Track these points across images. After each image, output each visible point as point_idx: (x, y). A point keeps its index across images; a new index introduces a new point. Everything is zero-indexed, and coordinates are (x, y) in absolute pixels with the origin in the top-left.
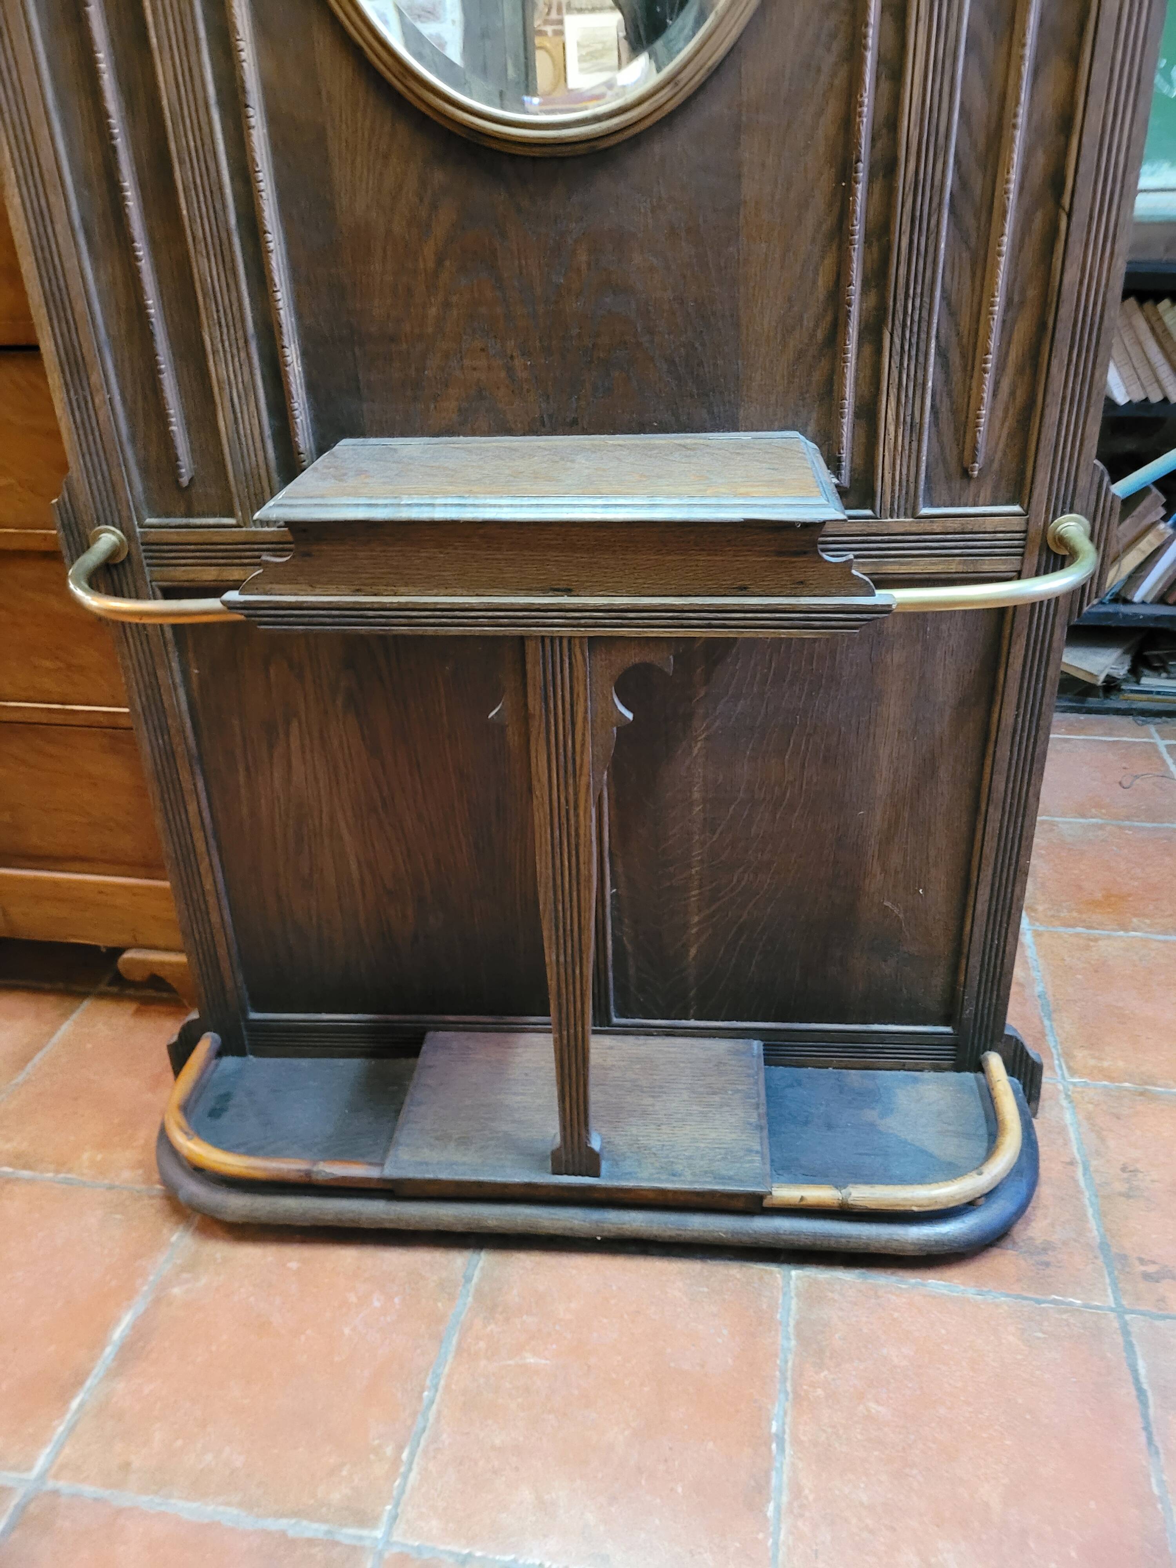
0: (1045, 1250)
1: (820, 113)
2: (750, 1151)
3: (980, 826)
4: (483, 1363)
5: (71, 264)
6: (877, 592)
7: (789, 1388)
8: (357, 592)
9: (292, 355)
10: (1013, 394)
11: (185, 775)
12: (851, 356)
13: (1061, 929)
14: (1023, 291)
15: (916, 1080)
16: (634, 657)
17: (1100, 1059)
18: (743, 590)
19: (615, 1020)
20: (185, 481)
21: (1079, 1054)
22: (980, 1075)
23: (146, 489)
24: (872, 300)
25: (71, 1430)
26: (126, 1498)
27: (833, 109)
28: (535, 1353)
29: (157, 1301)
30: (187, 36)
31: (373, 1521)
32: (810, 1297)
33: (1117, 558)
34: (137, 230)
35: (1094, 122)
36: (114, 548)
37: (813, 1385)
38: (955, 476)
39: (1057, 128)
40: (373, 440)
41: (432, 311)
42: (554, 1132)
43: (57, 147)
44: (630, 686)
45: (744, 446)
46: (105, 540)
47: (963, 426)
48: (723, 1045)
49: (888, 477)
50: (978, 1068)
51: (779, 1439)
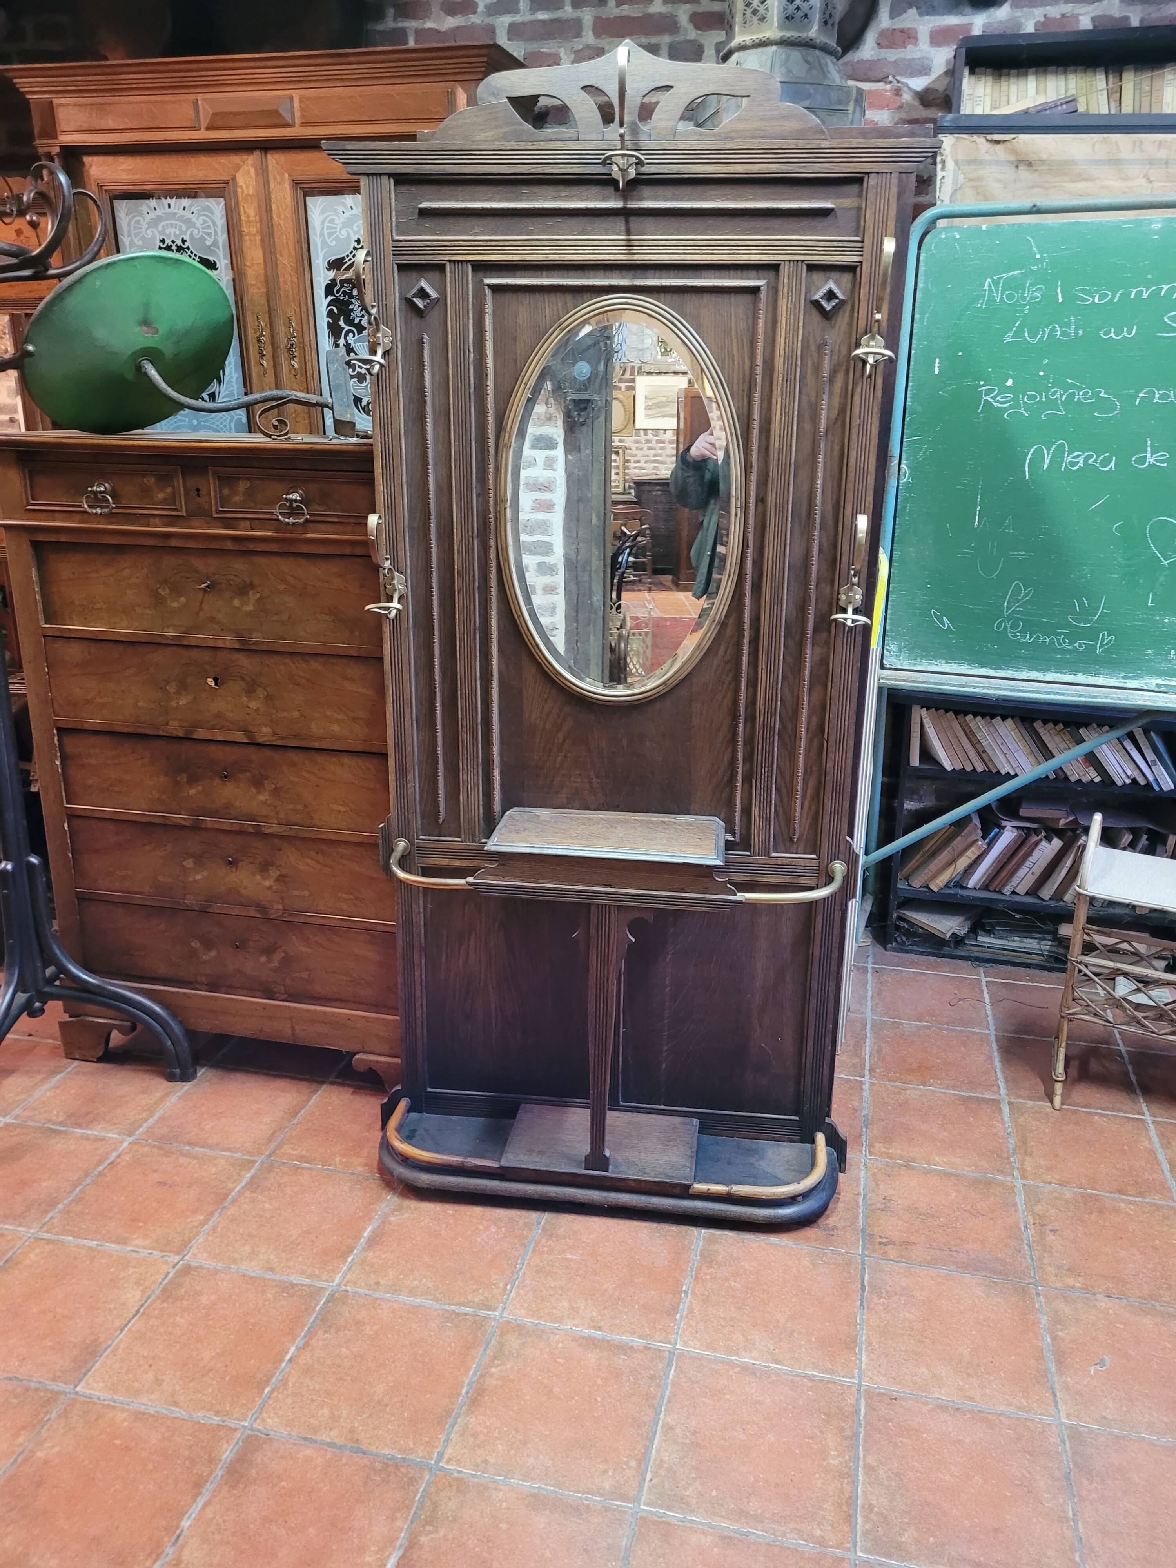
0: (833, 1229)
1: (724, 697)
2: (684, 1166)
3: (807, 1006)
4: (546, 1256)
5: (408, 732)
6: (738, 894)
7: (693, 1274)
8: (522, 881)
9: (497, 773)
10: (810, 808)
11: (416, 957)
12: (739, 788)
13: (887, 1083)
14: (811, 768)
15: (778, 1145)
16: (637, 915)
17: (888, 1149)
18: (682, 890)
19: (621, 1103)
20: (441, 821)
21: (877, 1145)
22: (813, 1145)
23: (422, 823)
25: (350, 1269)
26: (378, 1295)
27: (730, 695)
28: (571, 1254)
29: (384, 1222)
30: (472, 655)
31: (495, 1309)
32: (710, 1241)
33: (953, 861)
34: (439, 721)
35: (834, 709)
36: (405, 849)
37: (706, 1274)
38: (786, 841)
39: (821, 709)
40: (528, 809)
41: (559, 758)
42: (586, 1149)
43: (412, 690)
44: (634, 926)
45: (690, 825)
46: (401, 845)
47: (789, 820)
48: (677, 1119)
49: (756, 839)
50: (812, 1141)
51: (686, 1292)
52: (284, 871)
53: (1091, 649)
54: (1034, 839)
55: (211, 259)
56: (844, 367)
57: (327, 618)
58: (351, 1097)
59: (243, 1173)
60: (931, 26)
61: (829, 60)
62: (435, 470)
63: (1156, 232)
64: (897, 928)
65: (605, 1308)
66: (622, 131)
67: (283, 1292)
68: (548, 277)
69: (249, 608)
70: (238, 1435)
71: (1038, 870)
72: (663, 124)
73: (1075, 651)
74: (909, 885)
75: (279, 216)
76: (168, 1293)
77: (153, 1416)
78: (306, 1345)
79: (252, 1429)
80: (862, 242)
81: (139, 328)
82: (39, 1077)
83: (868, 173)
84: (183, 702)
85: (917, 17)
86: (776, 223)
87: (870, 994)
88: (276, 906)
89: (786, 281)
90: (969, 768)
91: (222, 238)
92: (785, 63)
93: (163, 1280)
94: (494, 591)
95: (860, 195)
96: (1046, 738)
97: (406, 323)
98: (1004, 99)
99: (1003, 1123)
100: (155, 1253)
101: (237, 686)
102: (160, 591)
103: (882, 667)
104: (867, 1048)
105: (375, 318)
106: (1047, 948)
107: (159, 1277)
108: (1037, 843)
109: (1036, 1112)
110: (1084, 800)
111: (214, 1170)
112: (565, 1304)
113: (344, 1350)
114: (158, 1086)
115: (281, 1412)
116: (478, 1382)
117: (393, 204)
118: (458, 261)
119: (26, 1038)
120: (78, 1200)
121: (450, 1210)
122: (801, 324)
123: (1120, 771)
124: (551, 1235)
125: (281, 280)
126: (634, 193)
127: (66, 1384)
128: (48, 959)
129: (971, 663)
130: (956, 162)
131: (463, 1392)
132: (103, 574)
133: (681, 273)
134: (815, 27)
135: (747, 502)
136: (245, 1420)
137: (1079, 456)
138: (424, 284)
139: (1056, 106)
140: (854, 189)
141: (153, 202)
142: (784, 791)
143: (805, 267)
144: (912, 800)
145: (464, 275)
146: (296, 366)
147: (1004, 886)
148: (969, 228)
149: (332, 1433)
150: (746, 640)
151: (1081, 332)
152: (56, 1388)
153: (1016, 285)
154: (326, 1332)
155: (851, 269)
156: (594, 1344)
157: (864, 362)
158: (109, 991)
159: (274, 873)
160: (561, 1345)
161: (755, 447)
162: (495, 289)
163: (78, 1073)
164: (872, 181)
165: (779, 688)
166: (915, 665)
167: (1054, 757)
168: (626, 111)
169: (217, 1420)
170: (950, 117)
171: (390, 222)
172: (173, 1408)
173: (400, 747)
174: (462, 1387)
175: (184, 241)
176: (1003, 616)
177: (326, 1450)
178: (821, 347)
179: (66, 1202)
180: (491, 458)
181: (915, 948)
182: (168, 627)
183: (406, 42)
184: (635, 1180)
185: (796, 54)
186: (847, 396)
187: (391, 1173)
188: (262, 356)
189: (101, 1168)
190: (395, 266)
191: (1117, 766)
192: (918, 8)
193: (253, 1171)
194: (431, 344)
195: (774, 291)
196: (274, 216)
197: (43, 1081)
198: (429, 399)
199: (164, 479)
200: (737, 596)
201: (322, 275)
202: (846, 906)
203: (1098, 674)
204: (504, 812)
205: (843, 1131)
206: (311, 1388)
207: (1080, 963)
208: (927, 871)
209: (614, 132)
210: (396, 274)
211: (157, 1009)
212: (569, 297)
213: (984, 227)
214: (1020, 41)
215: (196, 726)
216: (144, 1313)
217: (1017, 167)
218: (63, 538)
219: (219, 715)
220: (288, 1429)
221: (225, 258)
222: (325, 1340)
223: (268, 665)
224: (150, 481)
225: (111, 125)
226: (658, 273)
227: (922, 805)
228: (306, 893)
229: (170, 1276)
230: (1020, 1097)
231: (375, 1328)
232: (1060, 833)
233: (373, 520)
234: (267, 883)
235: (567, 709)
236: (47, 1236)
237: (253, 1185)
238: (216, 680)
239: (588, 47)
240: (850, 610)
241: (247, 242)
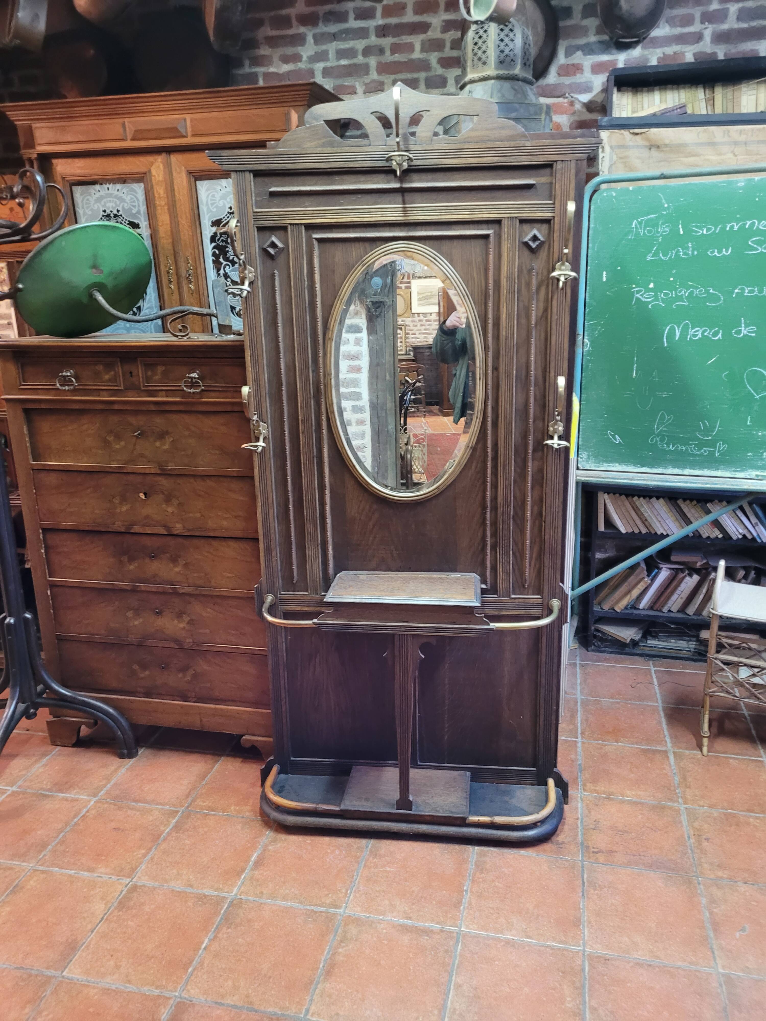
0: (562, 844)
1: (477, 495)
2: (462, 805)
3: (538, 695)
4: (373, 869)
5: (272, 525)
6: (491, 624)
7: (471, 878)
8: (349, 621)
9: (330, 549)
10: (535, 565)
11: (281, 671)
12: (489, 554)
13: (593, 741)
14: (535, 540)
15: (524, 788)
16: (424, 640)
17: (596, 787)
18: (454, 623)
19: (419, 763)
20: (295, 582)
21: (588, 785)
23: (283, 584)
24: (494, 539)
25: (243, 883)
26: (263, 901)
27: (480, 494)
28: (389, 867)
29: (264, 850)
30: (312, 475)
31: (340, 907)
32: (481, 855)
33: (629, 592)
34: (292, 517)
35: (548, 501)
36: (272, 600)
37: (479, 878)
38: (521, 587)
39: (540, 502)
40: (351, 572)
41: (371, 538)
42: (397, 796)
43: (273, 498)
44: (424, 648)
45: (458, 579)
46: (269, 598)
47: (522, 573)
48: (456, 773)
49: (501, 587)
50: (546, 784)
51: (466, 891)
52: (194, 617)
53: (712, 453)
54: (681, 575)
55: (136, 221)
56: (545, 283)
57: (217, 452)
58: (241, 765)
59: (170, 819)
60: (591, 61)
61: (527, 87)
62: (285, 356)
63: (741, 188)
64: (595, 637)
65: (413, 904)
66: (398, 140)
67: (199, 901)
68: (354, 232)
69: (166, 447)
70: (171, 1002)
71: (685, 595)
72: (424, 134)
73: (702, 455)
74: (601, 608)
75: (179, 193)
76: (122, 905)
77: (114, 991)
78: (215, 937)
79: (181, 998)
80: (554, 204)
81: (90, 270)
82: (34, 759)
83: (556, 161)
84: (124, 509)
85: (582, 56)
86: (499, 194)
87: (579, 681)
88: (188, 640)
89: (506, 230)
90: (637, 531)
91: (143, 208)
92: (500, 91)
93: (119, 895)
94: (325, 432)
95: (551, 175)
96: (686, 510)
97: (263, 264)
98: (640, 106)
99: (670, 767)
100: (113, 877)
101: (159, 498)
102: (108, 438)
103: (578, 468)
104: (579, 719)
105: (243, 262)
106: (693, 646)
107: (117, 894)
108: (684, 578)
109: (692, 758)
110: (712, 549)
111: (151, 818)
112: (387, 902)
113: (240, 940)
114: (113, 762)
115: (200, 985)
116: (331, 959)
117: (253, 189)
118: (296, 224)
119: (24, 732)
120: (62, 842)
121: (308, 840)
122: (517, 257)
123: (735, 530)
124: (376, 855)
125: (182, 234)
126: (407, 178)
127: (56, 970)
128: (39, 680)
129: (635, 464)
130: (611, 147)
131: (321, 966)
132: (70, 428)
133: (439, 227)
134: (518, 67)
135: (486, 370)
136: (176, 991)
137: (698, 331)
138: (274, 239)
139: (673, 110)
140: (547, 171)
141: (97, 187)
142: (518, 555)
143: (518, 221)
144: (600, 552)
145: (300, 232)
146: (192, 287)
147: (663, 607)
148: (621, 189)
149: (234, 998)
150: (489, 459)
151: (696, 252)
152: (50, 974)
153: (652, 224)
154: (228, 928)
155: (547, 221)
156: (407, 929)
157: (558, 280)
158: (79, 700)
159: (186, 619)
160: (384, 931)
161: (490, 335)
162: (320, 241)
163: (59, 755)
164: (559, 166)
165: (512, 488)
166: (599, 466)
167: (692, 523)
168: (400, 126)
169: (157, 992)
170: (606, 119)
171: (252, 199)
172: (128, 985)
173: (267, 535)
174: (320, 963)
175: (118, 211)
176: (654, 434)
177: (231, 1011)
178: (530, 271)
179: (53, 844)
180: (321, 347)
181: (607, 649)
182: (113, 461)
183: (257, 82)
184: (430, 816)
185: (507, 85)
186: (548, 302)
187: (268, 816)
188: (170, 282)
189: (76, 820)
190: (256, 229)
191: (733, 527)
192: (583, 51)
193: (177, 818)
194: (280, 276)
195: (499, 236)
196: (176, 194)
197: (36, 762)
198: (279, 312)
199: (109, 367)
200: (483, 430)
201: (208, 230)
202: (561, 628)
203: (717, 469)
204: (336, 575)
205: (566, 777)
206: (220, 967)
207: (716, 659)
208: (612, 599)
209: (393, 140)
210: (256, 233)
211: (111, 710)
212: (367, 245)
213: (631, 188)
214: (649, 71)
215: (133, 524)
216: (107, 919)
217: (650, 149)
218: (43, 406)
219: (147, 517)
220: (205, 996)
221: (145, 221)
222: (228, 933)
223: (179, 484)
224: (100, 368)
225: (70, 139)
226: (424, 228)
227: (607, 555)
228: (207, 631)
229: (124, 893)
230: (681, 748)
231: (261, 924)
232: (697, 571)
233: (245, 390)
234: (182, 625)
235: (375, 507)
236: (41, 868)
237: (177, 827)
238: (145, 494)
239: (373, 81)
240: (556, 437)
241: (159, 211)
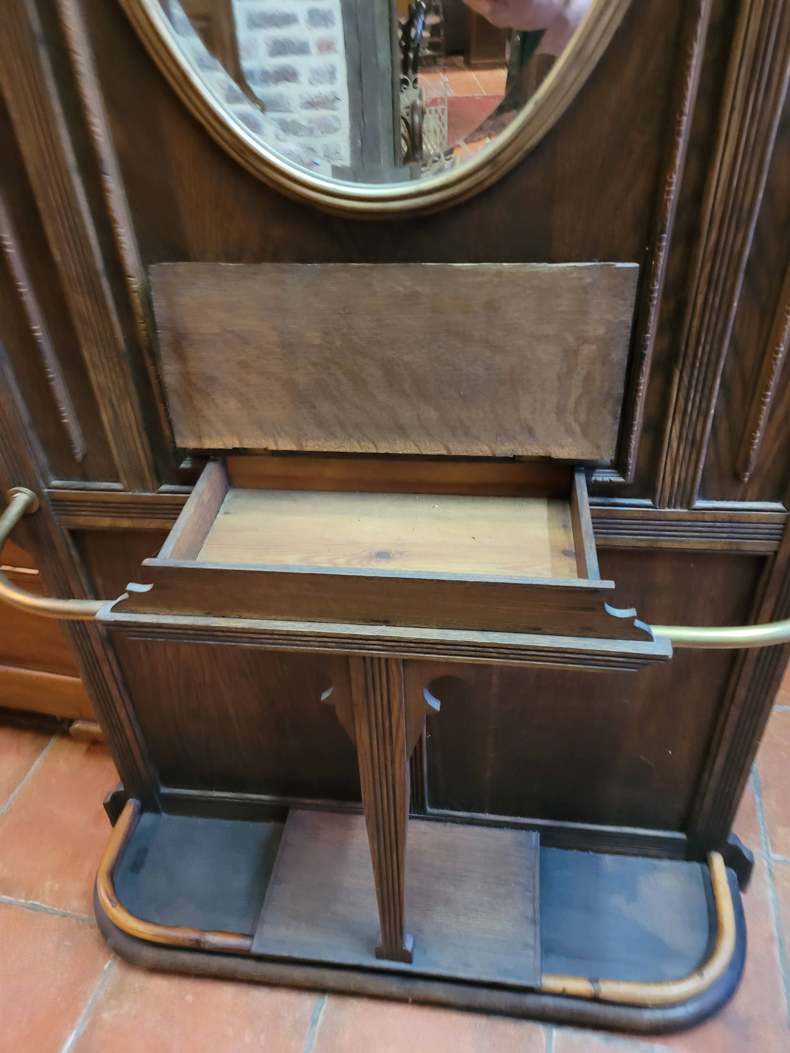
10: (785, 420)
12: (643, 387)
15: (655, 868)
18: (537, 630)
19: (429, 810)
21: (781, 831)
22: (705, 867)
24: (666, 342)
29: (94, 1022)
32: (565, 1050)
38: (728, 479)
47: (740, 443)
48: (507, 836)
49: (668, 479)
50: (707, 862)
150: (702, 28)
165: (768, 157)
184: (453, 978)
